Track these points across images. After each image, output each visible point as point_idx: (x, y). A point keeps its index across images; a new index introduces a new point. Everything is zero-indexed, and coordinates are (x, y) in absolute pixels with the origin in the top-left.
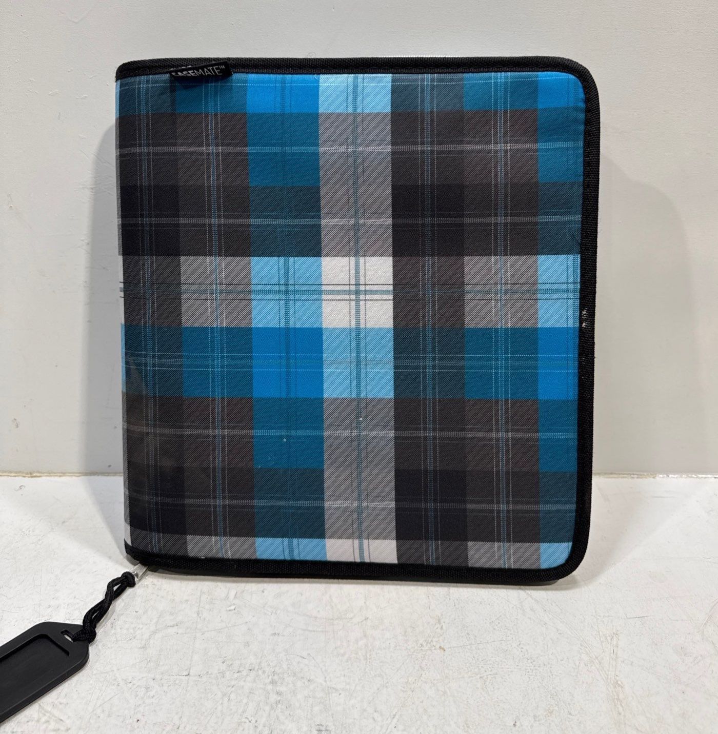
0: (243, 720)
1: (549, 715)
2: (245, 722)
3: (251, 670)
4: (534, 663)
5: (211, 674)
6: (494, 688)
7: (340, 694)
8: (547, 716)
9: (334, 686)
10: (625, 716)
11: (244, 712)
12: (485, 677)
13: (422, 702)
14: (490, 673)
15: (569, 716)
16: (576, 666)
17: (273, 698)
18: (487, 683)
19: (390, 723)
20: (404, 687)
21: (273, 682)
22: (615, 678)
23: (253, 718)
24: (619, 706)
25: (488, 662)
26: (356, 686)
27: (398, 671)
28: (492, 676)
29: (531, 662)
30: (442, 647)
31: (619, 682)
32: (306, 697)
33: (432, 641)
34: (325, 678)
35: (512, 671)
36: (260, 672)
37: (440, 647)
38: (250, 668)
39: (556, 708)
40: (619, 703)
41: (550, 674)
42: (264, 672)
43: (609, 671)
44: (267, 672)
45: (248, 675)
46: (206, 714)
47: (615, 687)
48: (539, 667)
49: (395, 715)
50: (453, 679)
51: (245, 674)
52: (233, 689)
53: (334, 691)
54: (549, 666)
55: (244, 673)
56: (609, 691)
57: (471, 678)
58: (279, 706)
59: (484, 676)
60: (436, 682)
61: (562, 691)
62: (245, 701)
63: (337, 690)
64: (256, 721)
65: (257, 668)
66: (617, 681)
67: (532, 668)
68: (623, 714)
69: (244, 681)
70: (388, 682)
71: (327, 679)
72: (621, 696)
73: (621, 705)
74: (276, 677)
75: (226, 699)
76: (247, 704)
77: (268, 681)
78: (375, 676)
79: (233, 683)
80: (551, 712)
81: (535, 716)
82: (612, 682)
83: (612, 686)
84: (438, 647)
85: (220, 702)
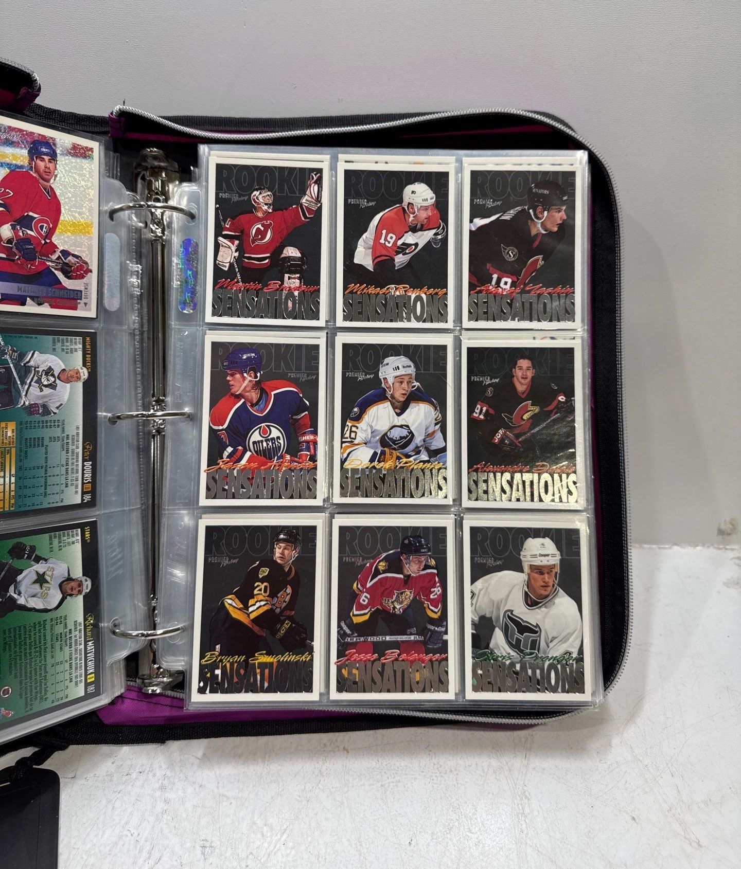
0: (125, 833)
1: (448, 832)
2: (127, 836)
3: (141, 773)
4: (440, 769)
5: (98, 777)
6: (394, 798)
7: (231, 803)
8: (445, 833)
9: (226, 793)
10: (527, 834)
11: (126, 823)
12: (387, 785)
13: (316, 814)
14: (392, 780)
15: (469, 834)
16: (484, 773)
17: (160, 806)
18: (388, 792)
19: (280, 839)
20: (300, 796)
21: (162, 788)
22: (523, 789)
23: (135, 831)
24: (523, 823)
25: (392, 768)
26: (249, 794)
27: (295, 776)
28: (394, 784)
29: (438, 768)
30: (346, 747)
31: (527, 794)
32: (194, 806)
33: (336, 740)
34: (218, 783)
35: (416, 779)
36: (151, 775)
37: (344, 749)
38: (141, 770)
39: (456, 824)
40: (523, 818)
41: (455, 782)
42: (154, 775)
43: (518, 779)
44: (158, 775)
45: (136, 779)
46: (86, 825)
47: (521, 800)
48: (445, 773)
49: (285, 830)
50: (353, 787)
51: (134, 778)
52: (120, 795)
53: (225, 799)
54: (455, 773)
55: (134, 775)
56: (514, 803)
57: (372, 787)
58: (165, 816)
59: (385, 785)
60: (334, 789)
61: (466, 803)
62: (129, 810)
63: (228, 798)
64: (139, 834)
65: (148, 769)
66: (525, 792)
67: (438, 775)
68: (525, 832)
69: (132, 786)
70: (283, 790)
71: (219, 784)
72: (527, 810)
73: (525, 821)
74: (166, 782)
75: (110, 807)
76: (131, 814)
77: (157, 786)
78: (271, 781)
79: (120, 788)
80: (450, 829)
81: (433, 833)
82: (519, 793)
83: (518, 798)
84: (341, 748)
85: (104, 810)
